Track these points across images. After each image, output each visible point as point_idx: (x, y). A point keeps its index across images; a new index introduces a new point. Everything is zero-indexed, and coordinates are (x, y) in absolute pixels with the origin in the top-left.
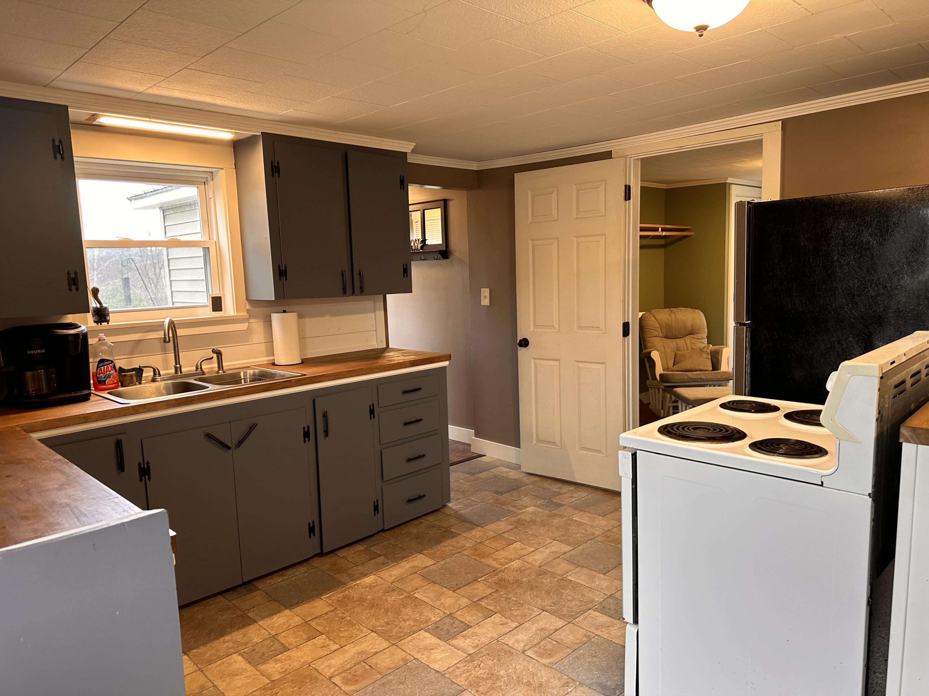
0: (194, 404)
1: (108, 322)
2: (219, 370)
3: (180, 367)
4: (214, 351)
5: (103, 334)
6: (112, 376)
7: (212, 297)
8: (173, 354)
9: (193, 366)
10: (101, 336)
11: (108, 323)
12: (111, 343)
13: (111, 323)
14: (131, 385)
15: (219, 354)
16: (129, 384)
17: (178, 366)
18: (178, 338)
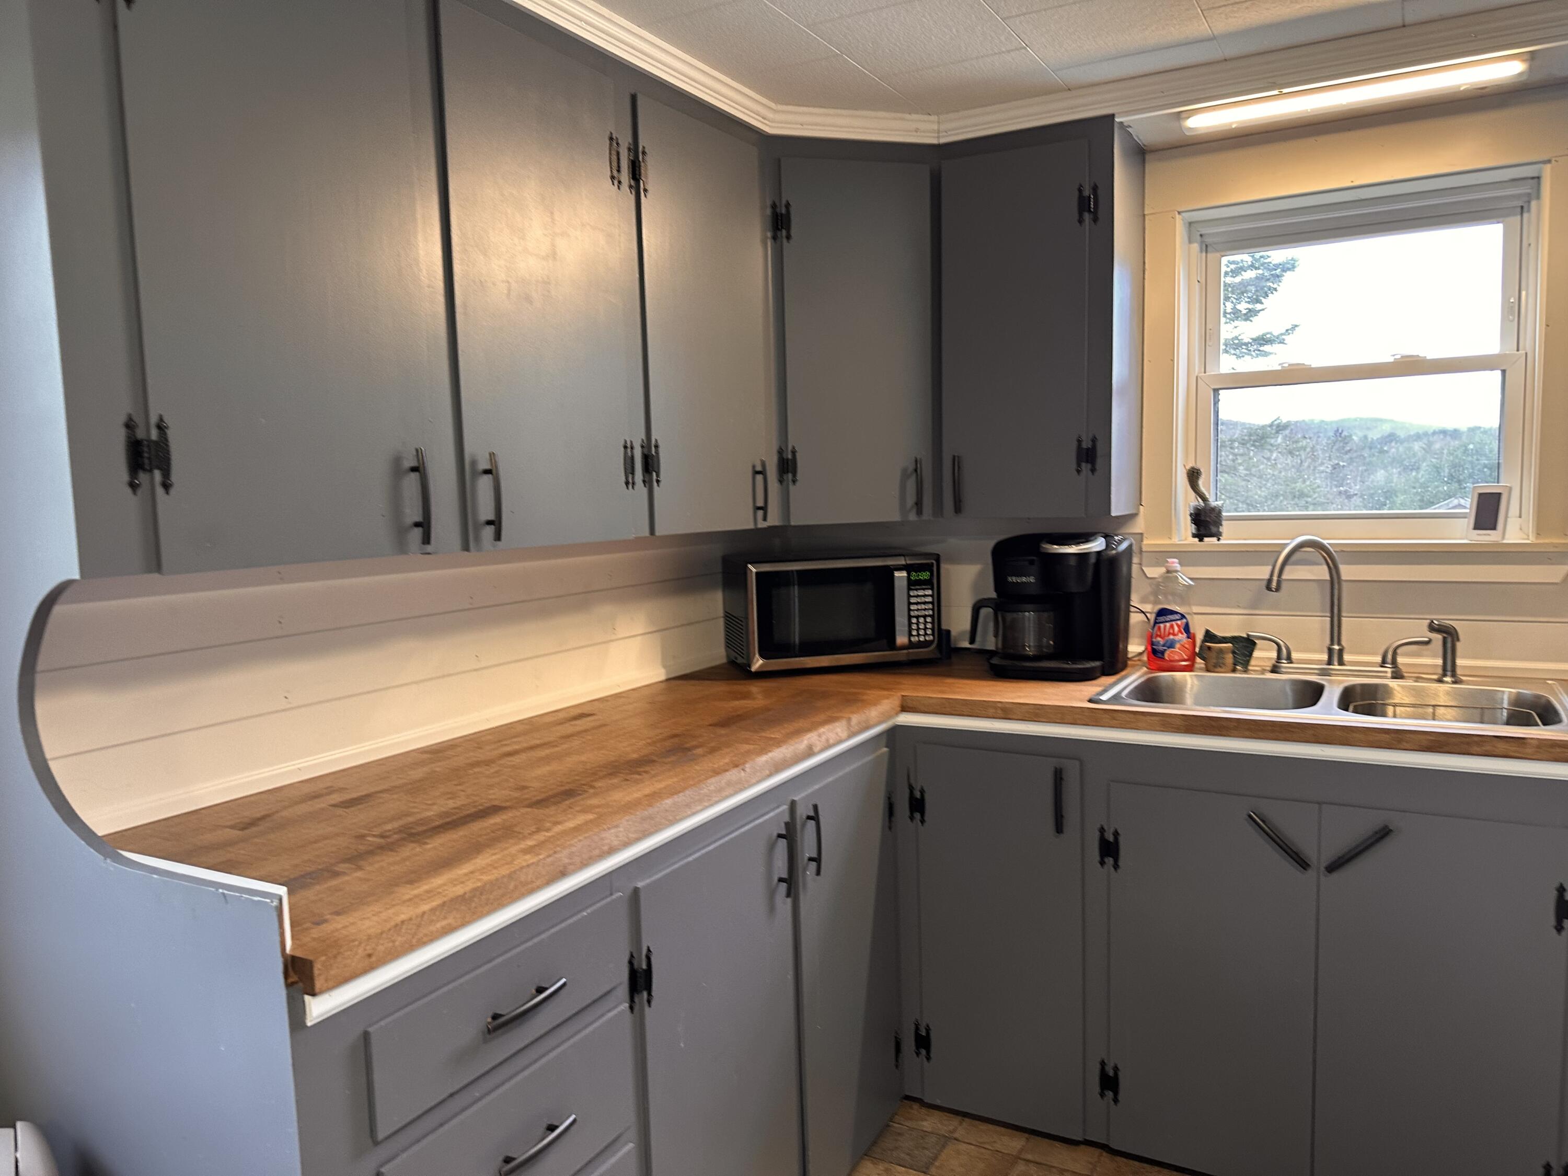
0: (1225, 736)
1: (1218, 535)
2: (1445, 675)
3: (1341, 652)
4: (1432, 628)
5: (1176, 560)
6: (1178, 646)
7: (1480, 495)
8: (1328, 619)
9: (1374, 653)
10: (1173, 563)
11: (1219, 540)
12: (1191, 579)
13: (1225, 539)
14: (1219, 669)
15: (1449, 636)
16: (1215, 667)
17: (1336, 647)
18: (1344, 585)
